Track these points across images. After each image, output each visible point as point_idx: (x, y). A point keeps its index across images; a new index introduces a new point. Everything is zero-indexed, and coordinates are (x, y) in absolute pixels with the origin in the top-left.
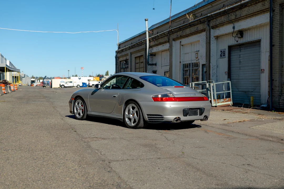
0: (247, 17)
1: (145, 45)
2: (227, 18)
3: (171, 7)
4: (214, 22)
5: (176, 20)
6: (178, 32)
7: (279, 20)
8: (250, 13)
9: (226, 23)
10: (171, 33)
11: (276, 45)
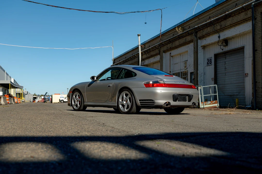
0: (231, 27)
1: (137, 58)
2: (213, 28)
3: (161, 22)
4: (201, 33)
5: (166, 33)
6: (168, 44)
7: (260, 27)
8: (233, 23)
9: (212, 33)
10: (162, 46)
11: (259, 50)
